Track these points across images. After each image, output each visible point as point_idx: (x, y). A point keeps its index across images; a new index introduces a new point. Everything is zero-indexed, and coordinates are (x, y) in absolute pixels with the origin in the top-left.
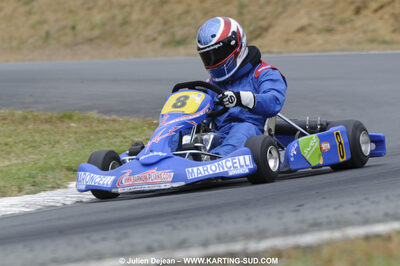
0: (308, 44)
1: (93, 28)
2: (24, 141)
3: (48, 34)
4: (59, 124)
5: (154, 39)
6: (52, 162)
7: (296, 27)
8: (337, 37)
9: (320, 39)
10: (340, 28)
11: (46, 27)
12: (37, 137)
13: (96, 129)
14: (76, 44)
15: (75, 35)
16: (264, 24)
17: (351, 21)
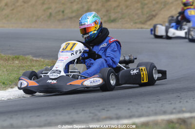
1: (72, 12)
3: (51, 14)
11: (50, 11)
15: (64, 15)
16: (154, 13)
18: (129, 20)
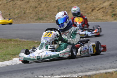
1: (15, 15)
4: (8, 42)
5: (33, 18)
6: (7, 53)
15: (10, 17)
17: (91, 13)
18: (50, 18)
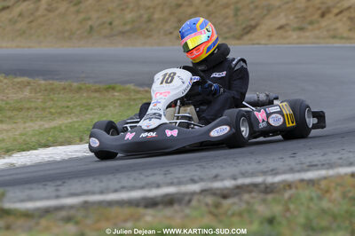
0: (285, 38)
1: (125, 24)
2: (81, 105)
3: (91, 28)
4: (106, 93)
5: (171, 33)
7: (277, 26)
8: (308, 34)
9: (295, 35)
10: (310, 27)
11: (90, 23)
12: (90, 102)
13: (134, 97)
14: (112, 36)
15: (112, 29)
16: (253, 23)
17: (318, 22)
